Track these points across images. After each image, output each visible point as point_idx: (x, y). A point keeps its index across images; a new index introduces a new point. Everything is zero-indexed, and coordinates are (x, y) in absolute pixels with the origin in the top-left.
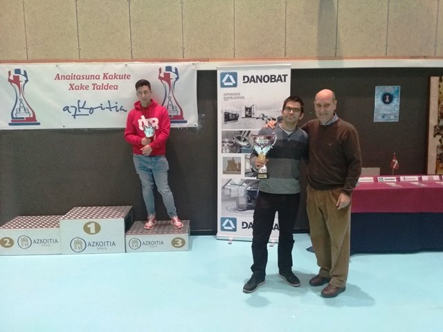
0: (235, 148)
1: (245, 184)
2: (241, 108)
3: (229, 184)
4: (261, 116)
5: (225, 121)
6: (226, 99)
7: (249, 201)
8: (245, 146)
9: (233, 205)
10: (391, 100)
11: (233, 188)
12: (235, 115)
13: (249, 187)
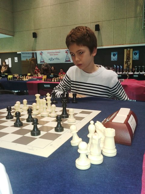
10: (115, 55)
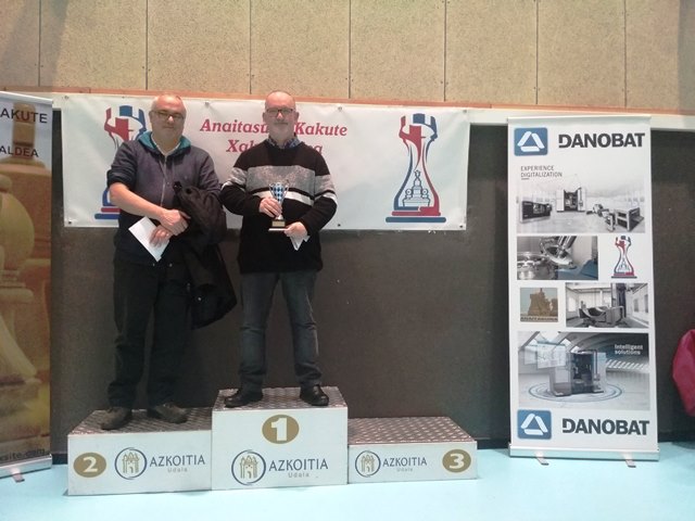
0: (544, 269)
1: (566, 342)
2: (555, 194)
3: (534, 342)
4: (597, 209)
5: (524, 218)
6: (525, 177)
7: (576, 377)
8: (565, 266)
9: (544, 384)
11: (543, 350)
12: (545, 206)
13: (577, 348)
